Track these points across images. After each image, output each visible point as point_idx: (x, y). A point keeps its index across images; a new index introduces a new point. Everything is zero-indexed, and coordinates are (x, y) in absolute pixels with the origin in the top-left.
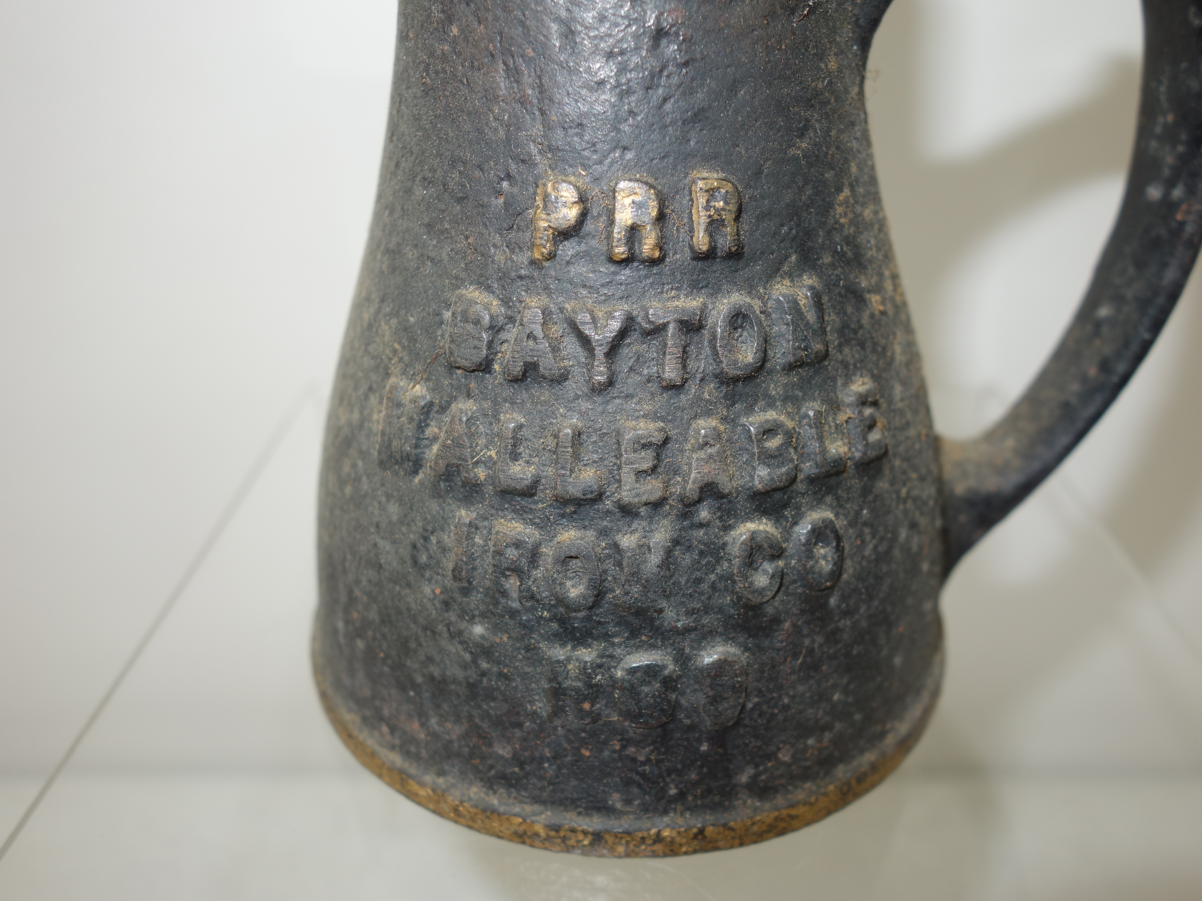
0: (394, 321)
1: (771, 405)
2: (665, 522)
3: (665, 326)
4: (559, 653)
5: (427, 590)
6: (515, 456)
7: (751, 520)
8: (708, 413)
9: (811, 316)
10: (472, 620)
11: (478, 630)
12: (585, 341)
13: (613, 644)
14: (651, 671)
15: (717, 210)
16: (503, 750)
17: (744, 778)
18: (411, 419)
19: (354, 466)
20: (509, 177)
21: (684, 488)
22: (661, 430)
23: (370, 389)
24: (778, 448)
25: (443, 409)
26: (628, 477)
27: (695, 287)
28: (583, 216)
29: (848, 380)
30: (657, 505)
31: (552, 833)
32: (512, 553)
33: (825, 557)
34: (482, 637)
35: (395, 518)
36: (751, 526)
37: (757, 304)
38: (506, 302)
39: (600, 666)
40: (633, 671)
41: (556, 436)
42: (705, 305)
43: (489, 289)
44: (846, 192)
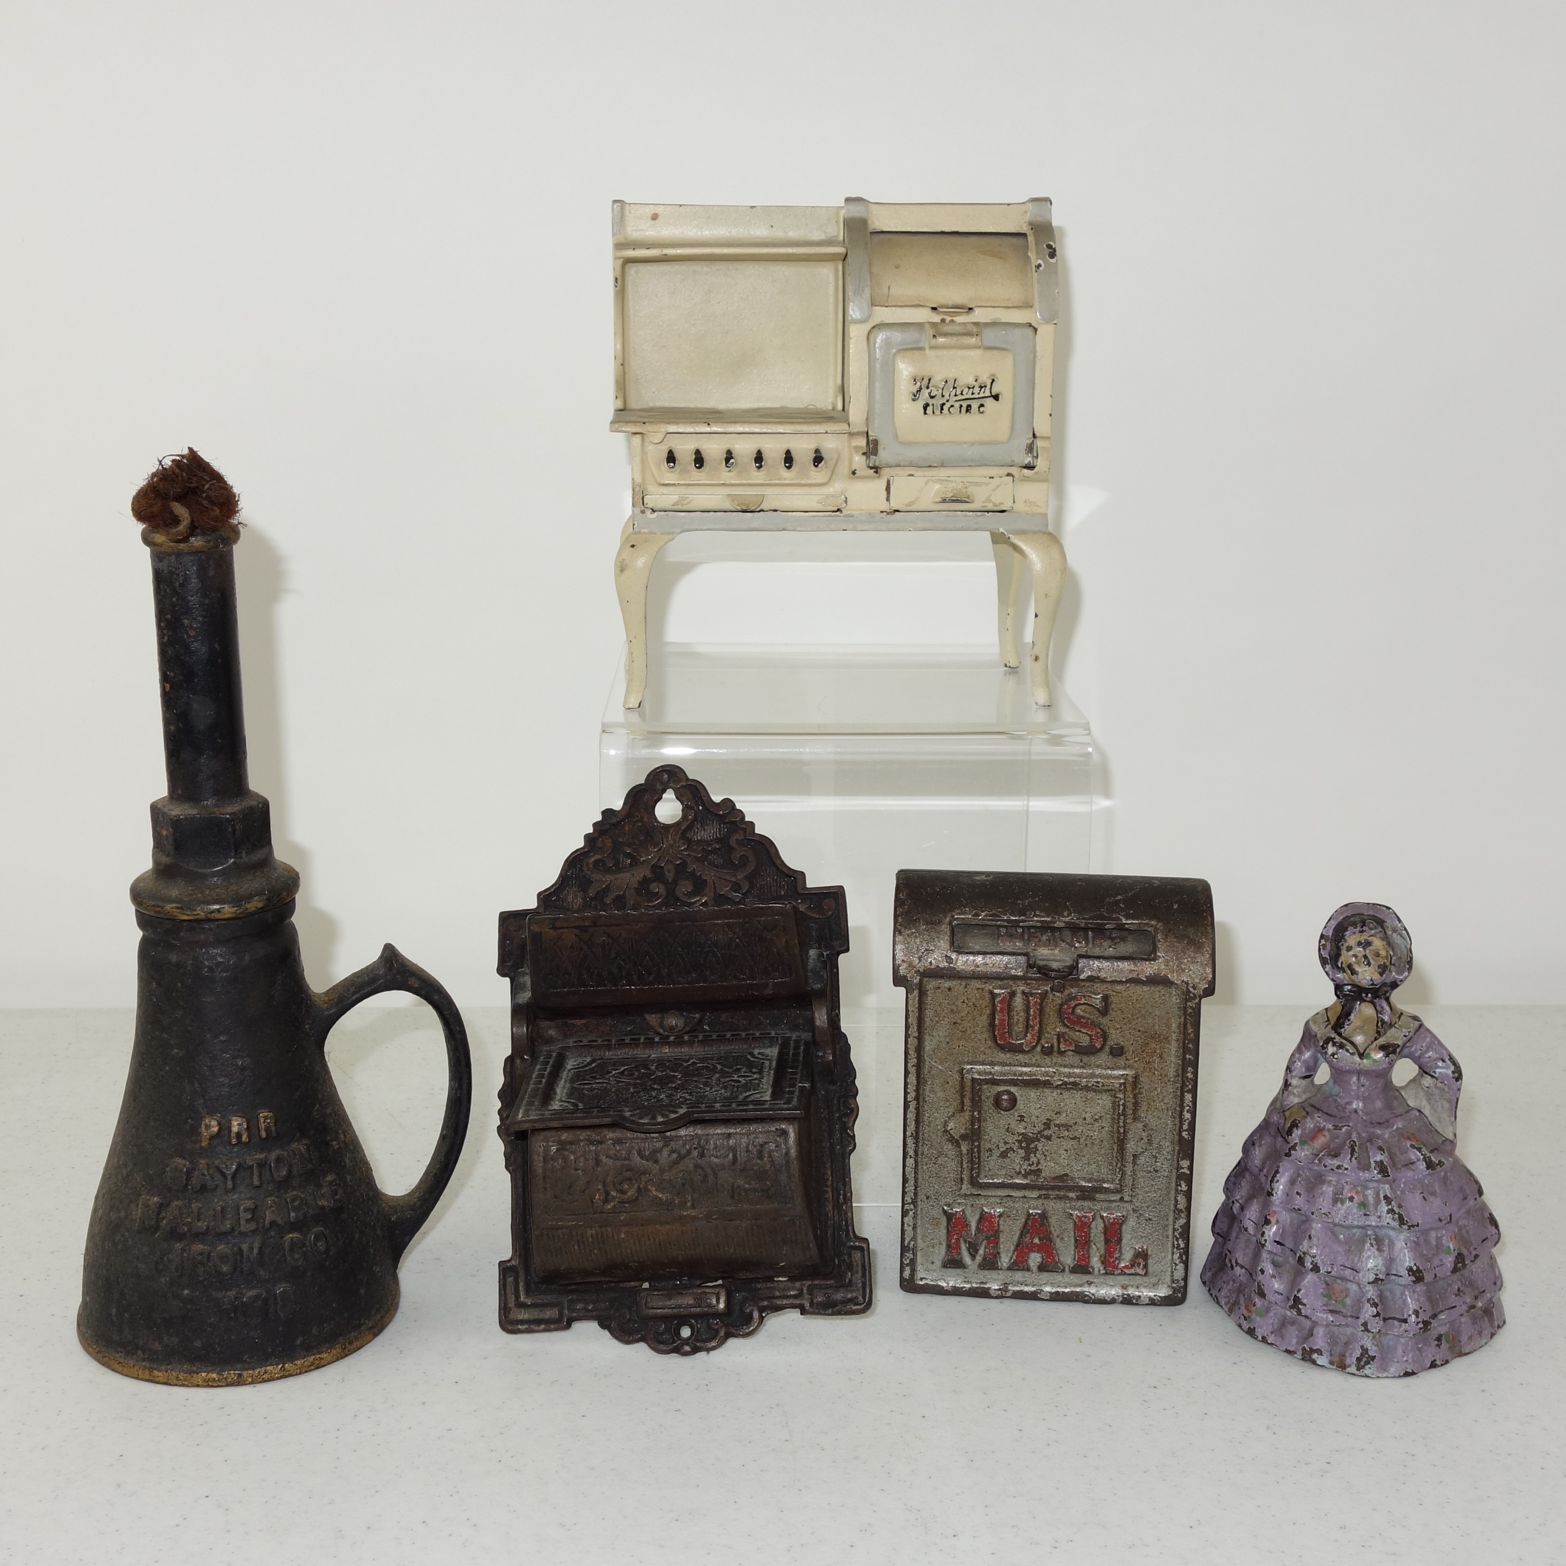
0: (141, 1173)
1: (295, 1190)
2: (258, 1237)
3: (253, 1166)
4: (219, 1295)
5: (163, 1280)
6: (199, 1220)
7: (291, 1233)
8: (271, 1195)
9: (307, 1156)
10: (183, 1290)
11: (186, 1292)
12: (223, 1175)
13: (242, 1288)
14: (257, 1297)
15: (268, 1123)
16: (198, 1344)
17: (298, 1342)
18: (154, 1211)
19: (123, 1235)
20: (191, 1118)
21: (264, 1224)
22: (254, 1203)
23: (131, 1201)
24: (299, 1204)
25: (168, 1205)
26: (243, 1222)
27: (262, 1151)
28: (220, 1130)
29: (325, 1176)
30: (254, 1231)
31: (221, 1377)
32: (199, 1258)
33: (321, 1245)
34: (188, 1294)
35: (146, 1253)
36: (291, 1235)
37: (286, 1153)
38: (191, 1162)
39: (237, 1298)
40: (250, 1298)
41: (214, 1210)
42: (266, 1156)
43: (184, 1158)
44: (318, 1106)
